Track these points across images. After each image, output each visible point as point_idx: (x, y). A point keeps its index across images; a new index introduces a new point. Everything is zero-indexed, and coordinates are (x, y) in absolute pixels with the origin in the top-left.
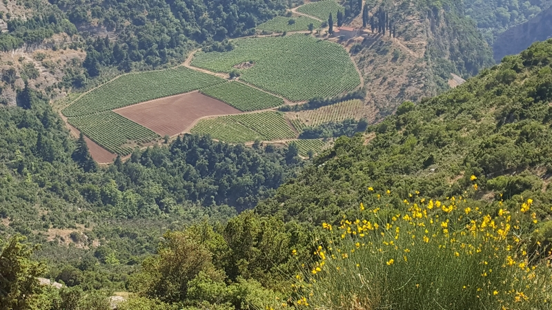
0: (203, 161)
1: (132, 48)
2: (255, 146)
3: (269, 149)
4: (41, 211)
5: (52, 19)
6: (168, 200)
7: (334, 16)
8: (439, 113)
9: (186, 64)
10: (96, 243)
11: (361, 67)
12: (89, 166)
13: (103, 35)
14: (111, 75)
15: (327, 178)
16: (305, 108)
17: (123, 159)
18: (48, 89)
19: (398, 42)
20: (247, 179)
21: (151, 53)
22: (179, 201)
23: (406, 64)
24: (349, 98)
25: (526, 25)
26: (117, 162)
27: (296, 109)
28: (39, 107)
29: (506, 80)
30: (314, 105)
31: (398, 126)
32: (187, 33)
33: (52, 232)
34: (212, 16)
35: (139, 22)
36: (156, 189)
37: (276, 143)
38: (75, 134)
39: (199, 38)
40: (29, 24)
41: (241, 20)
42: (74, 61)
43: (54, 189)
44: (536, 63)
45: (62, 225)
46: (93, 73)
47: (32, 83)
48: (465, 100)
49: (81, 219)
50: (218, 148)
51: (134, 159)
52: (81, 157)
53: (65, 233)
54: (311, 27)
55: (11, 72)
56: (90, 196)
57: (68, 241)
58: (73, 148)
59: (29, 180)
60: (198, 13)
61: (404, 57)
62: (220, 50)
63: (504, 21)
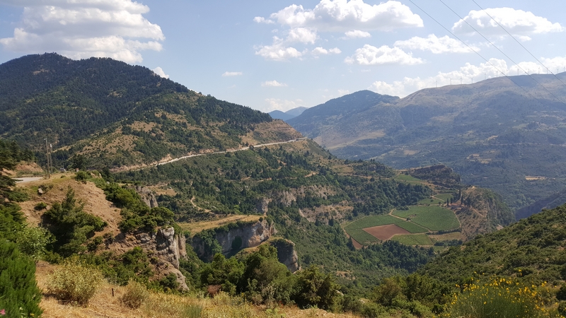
0: (395, 251)
1: (370, 207)
2: (416, 247)
3: (422, 249)
4: (335, 264)
5: (342, 196)
6: (382, 265)
7: (449, 199)
8: (493, 240)
9: (390, 214)
10: (354, 278)
11: (460, 219)
12: (353, 249)
13: (360, 202)
14: (362, 216)
15: (445, 262)
16: (437, 234)
17: (365, 247)
18: (340, 220)
19: (476, 211)
20: (413, 259)
21: (377, 209)
22: (386, 265)
23: (479, 219)
24: (455, 231)
25: (529, 207)
26: (363, 248)
27: (433, 234)
28: (336, 226)
29: (521, 228)
30: (440, 233)
31: (476, 244)
32: (391, 202)
33: (338, 272)
34: (401, 197)
35: (373, 198)
36: (377, 260)
37: (425, 246)
38: (348, 237)
39: (395, 205)
40: (335, 197)
41: (412, 199)
42: (349, 210)
43: (340, 256)
44: (534, 222)
45: (342, 270)
46: (355, 215)
47: (334, 217)
48: (504, 235)
49: (349, 268)
50: (402, 247)
51: (369, 248)
52: (350, 245)
53: (343, 273)
54: (440, 203)
55: (327, 213)
56: (352, 260)
57: (344, 276)
58: (347, 241)
59: (331, 252)
60: (395, 195)
61: (478, 217)
62: (403, 210)
63: (520, 205)
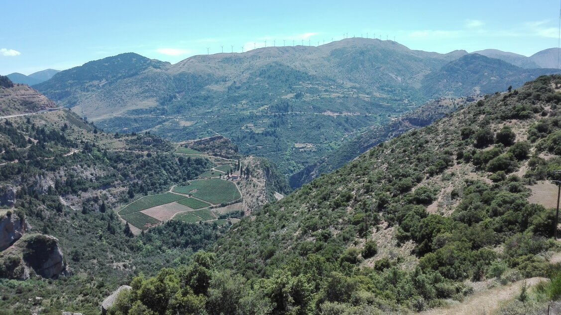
0: (179, 230)
1: (148, 185)
2: (200, 223)
3: (206, 224)
4: (111, 255)
5: (114, 175)
6: (164, 248)
7: (229, 171)
8: (281, 207)
9: (170, 191)
10: (134, 268)
11: (241, 190)
12: (131, 235)
13: (136, 181)
14: (139, 197)
16: (220, 207)
17: (145, 232)
18: (113, 204)
19: (255, 180)
20: (198, 237)
21: (157, 188)
22: (169, 248)
23: (258, 188)
24: (237, 202)
26: (143, 233)
27: (216, 207)
28: (109, 211)
30: (223, 206)
31: (265, 213)
32: (171, 179)
33: (115, 264)
34: (181, 172)
35: (151, 175)
36: (159, 243)
37: (208, 221)
38: (125, 222)
39: (176, 181)
40: (105, 178)
41: (193, 173)
42: (123, 192)
43: (116, 246)
45: (119, 261)
46: (132, 196)
47: (106, 202)
48: (291, 202)
49: (127, 258)
50: (185, 225)
51: (150, 232)
52: (127, 231)
53: (121, 264)
54: (220, 175)
55: (97, 197)
56: (132, 248)
57: (122, 268)
58: (124, 228)
59: (104, 243)
60: (176, 171)
62: (184, 185)
